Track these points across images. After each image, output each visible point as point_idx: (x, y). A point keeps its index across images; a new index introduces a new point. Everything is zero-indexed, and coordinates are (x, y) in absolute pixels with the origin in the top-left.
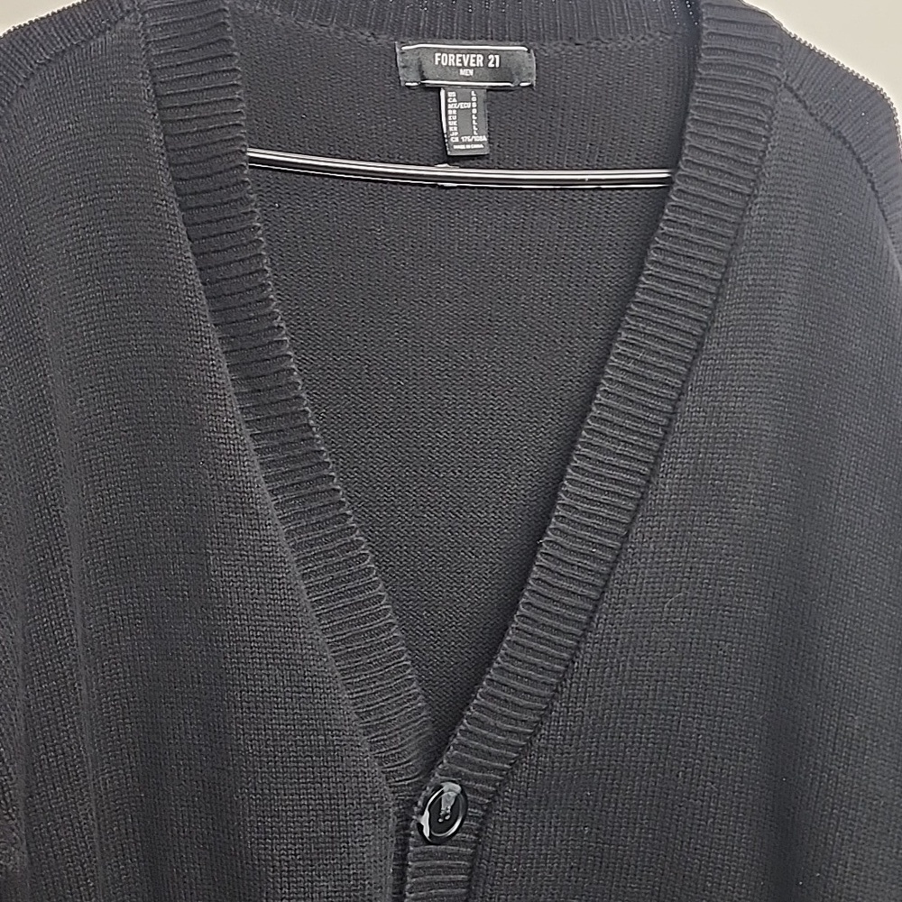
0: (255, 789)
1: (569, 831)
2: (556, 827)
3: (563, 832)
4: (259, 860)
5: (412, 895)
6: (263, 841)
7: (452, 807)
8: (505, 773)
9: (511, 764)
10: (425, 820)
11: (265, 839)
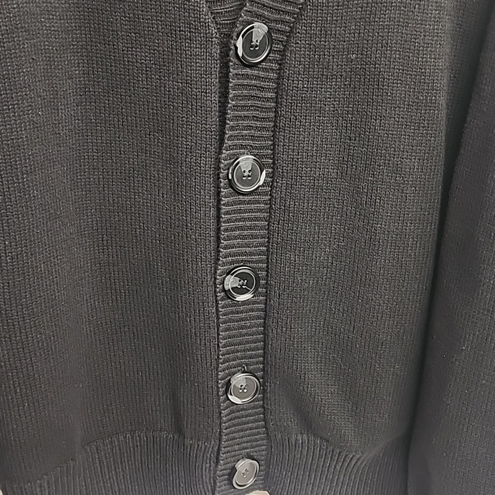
0: (125, 14)
1: (342, 58)
2: (333, 56)
3: (338, 59)
4: (128, 62)
5: (233, 102)
6: (131, 49)
7: (261, 41)
8: (296, 16)
9: (300, 9)
10: (240, 43)
11: (132, 48)
